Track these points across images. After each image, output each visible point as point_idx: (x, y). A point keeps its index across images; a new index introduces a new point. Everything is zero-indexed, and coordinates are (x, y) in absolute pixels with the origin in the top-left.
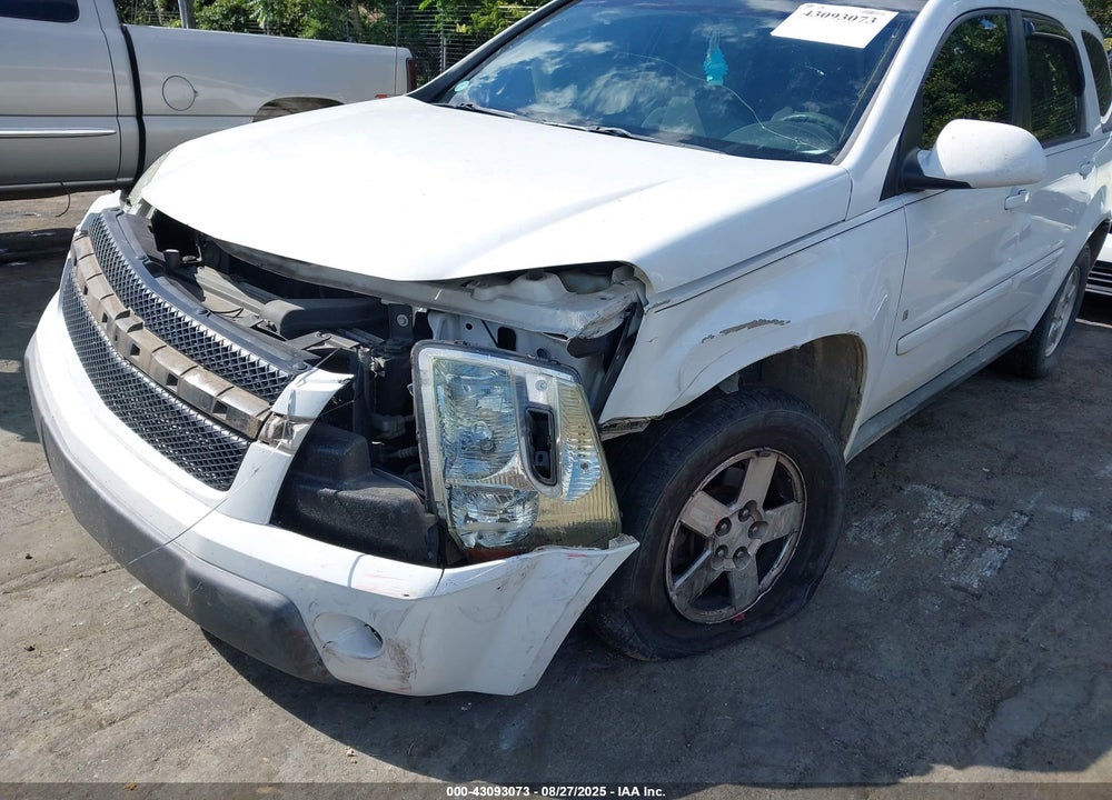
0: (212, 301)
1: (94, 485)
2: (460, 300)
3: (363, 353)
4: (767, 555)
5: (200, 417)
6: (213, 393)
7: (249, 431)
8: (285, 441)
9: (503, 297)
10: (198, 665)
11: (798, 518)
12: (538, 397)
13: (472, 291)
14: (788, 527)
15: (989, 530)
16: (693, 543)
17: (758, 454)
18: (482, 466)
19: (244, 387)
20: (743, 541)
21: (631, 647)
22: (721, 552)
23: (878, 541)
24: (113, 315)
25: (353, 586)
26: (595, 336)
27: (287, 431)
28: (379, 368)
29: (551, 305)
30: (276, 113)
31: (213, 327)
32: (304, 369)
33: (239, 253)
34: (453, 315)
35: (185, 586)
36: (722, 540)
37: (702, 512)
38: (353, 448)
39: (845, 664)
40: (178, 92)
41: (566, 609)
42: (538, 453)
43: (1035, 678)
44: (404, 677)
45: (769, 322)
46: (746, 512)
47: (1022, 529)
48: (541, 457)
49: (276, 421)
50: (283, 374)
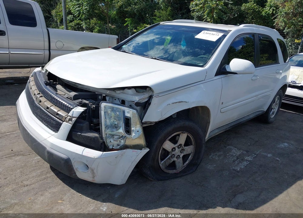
0: (59, 92)
1: (29, 131)
2: (113, 93)
3: (90, 104)
4: (185, 158)
5: (53, 116)
6: (56, 111)
7: (63, 119)
8: (71, 122)
9: (122, 93)
10: (48, 175)
11: (193, 149)
12: (128, 115)
13: (115, 91)
14: (191, 151)
15: (246, 157)
16: (166, 153)
17: (182, 132)
18: (115, 130)
19: (63, 110)
20: (179, 154)
21: (150, 177)
22: (173, 156)
23: (217, 158)
24: (36, 94)
25: (83, 155)
26: (142, 102)
27: (71, 120)
28: (94, 108)
29: (132, 95)
30: (83, 50)
31: (57, 97)
32: (76, 106)
33: (66, 82)
34: (111, 97)
35: (46, 154)
36: (173, 153)
37: (168, 145)
38: (86, 124)
39: (202, 185)
40: (59, 45)
41: (132, 164)
42: (127, 127)
43: (247, 190)
44: (93, 177)
45: (183, 102)
46: (179, 147)
47: (254, 158)
48: (127, 128)
49: (69, 117)
50: (72, 107)
